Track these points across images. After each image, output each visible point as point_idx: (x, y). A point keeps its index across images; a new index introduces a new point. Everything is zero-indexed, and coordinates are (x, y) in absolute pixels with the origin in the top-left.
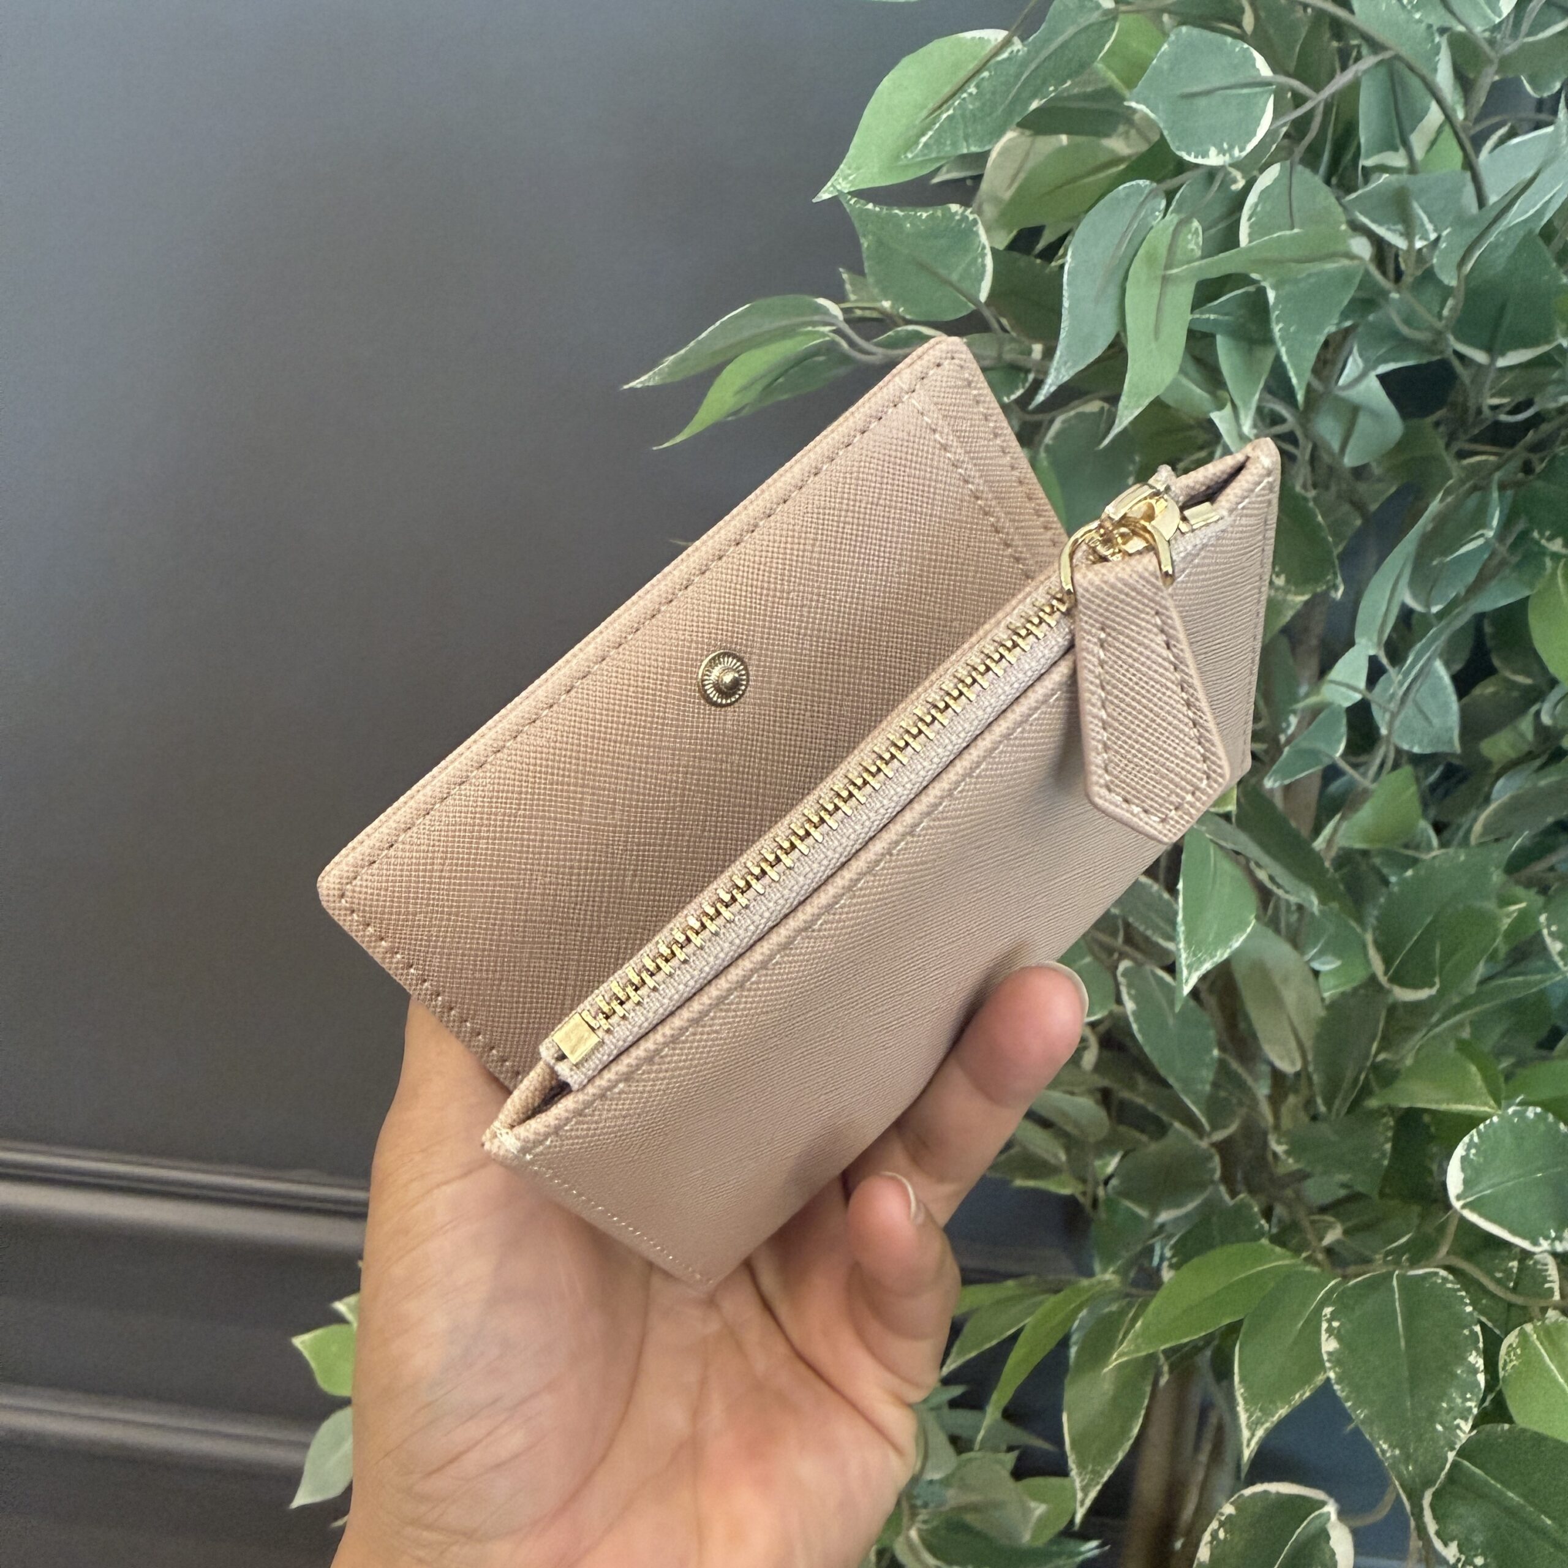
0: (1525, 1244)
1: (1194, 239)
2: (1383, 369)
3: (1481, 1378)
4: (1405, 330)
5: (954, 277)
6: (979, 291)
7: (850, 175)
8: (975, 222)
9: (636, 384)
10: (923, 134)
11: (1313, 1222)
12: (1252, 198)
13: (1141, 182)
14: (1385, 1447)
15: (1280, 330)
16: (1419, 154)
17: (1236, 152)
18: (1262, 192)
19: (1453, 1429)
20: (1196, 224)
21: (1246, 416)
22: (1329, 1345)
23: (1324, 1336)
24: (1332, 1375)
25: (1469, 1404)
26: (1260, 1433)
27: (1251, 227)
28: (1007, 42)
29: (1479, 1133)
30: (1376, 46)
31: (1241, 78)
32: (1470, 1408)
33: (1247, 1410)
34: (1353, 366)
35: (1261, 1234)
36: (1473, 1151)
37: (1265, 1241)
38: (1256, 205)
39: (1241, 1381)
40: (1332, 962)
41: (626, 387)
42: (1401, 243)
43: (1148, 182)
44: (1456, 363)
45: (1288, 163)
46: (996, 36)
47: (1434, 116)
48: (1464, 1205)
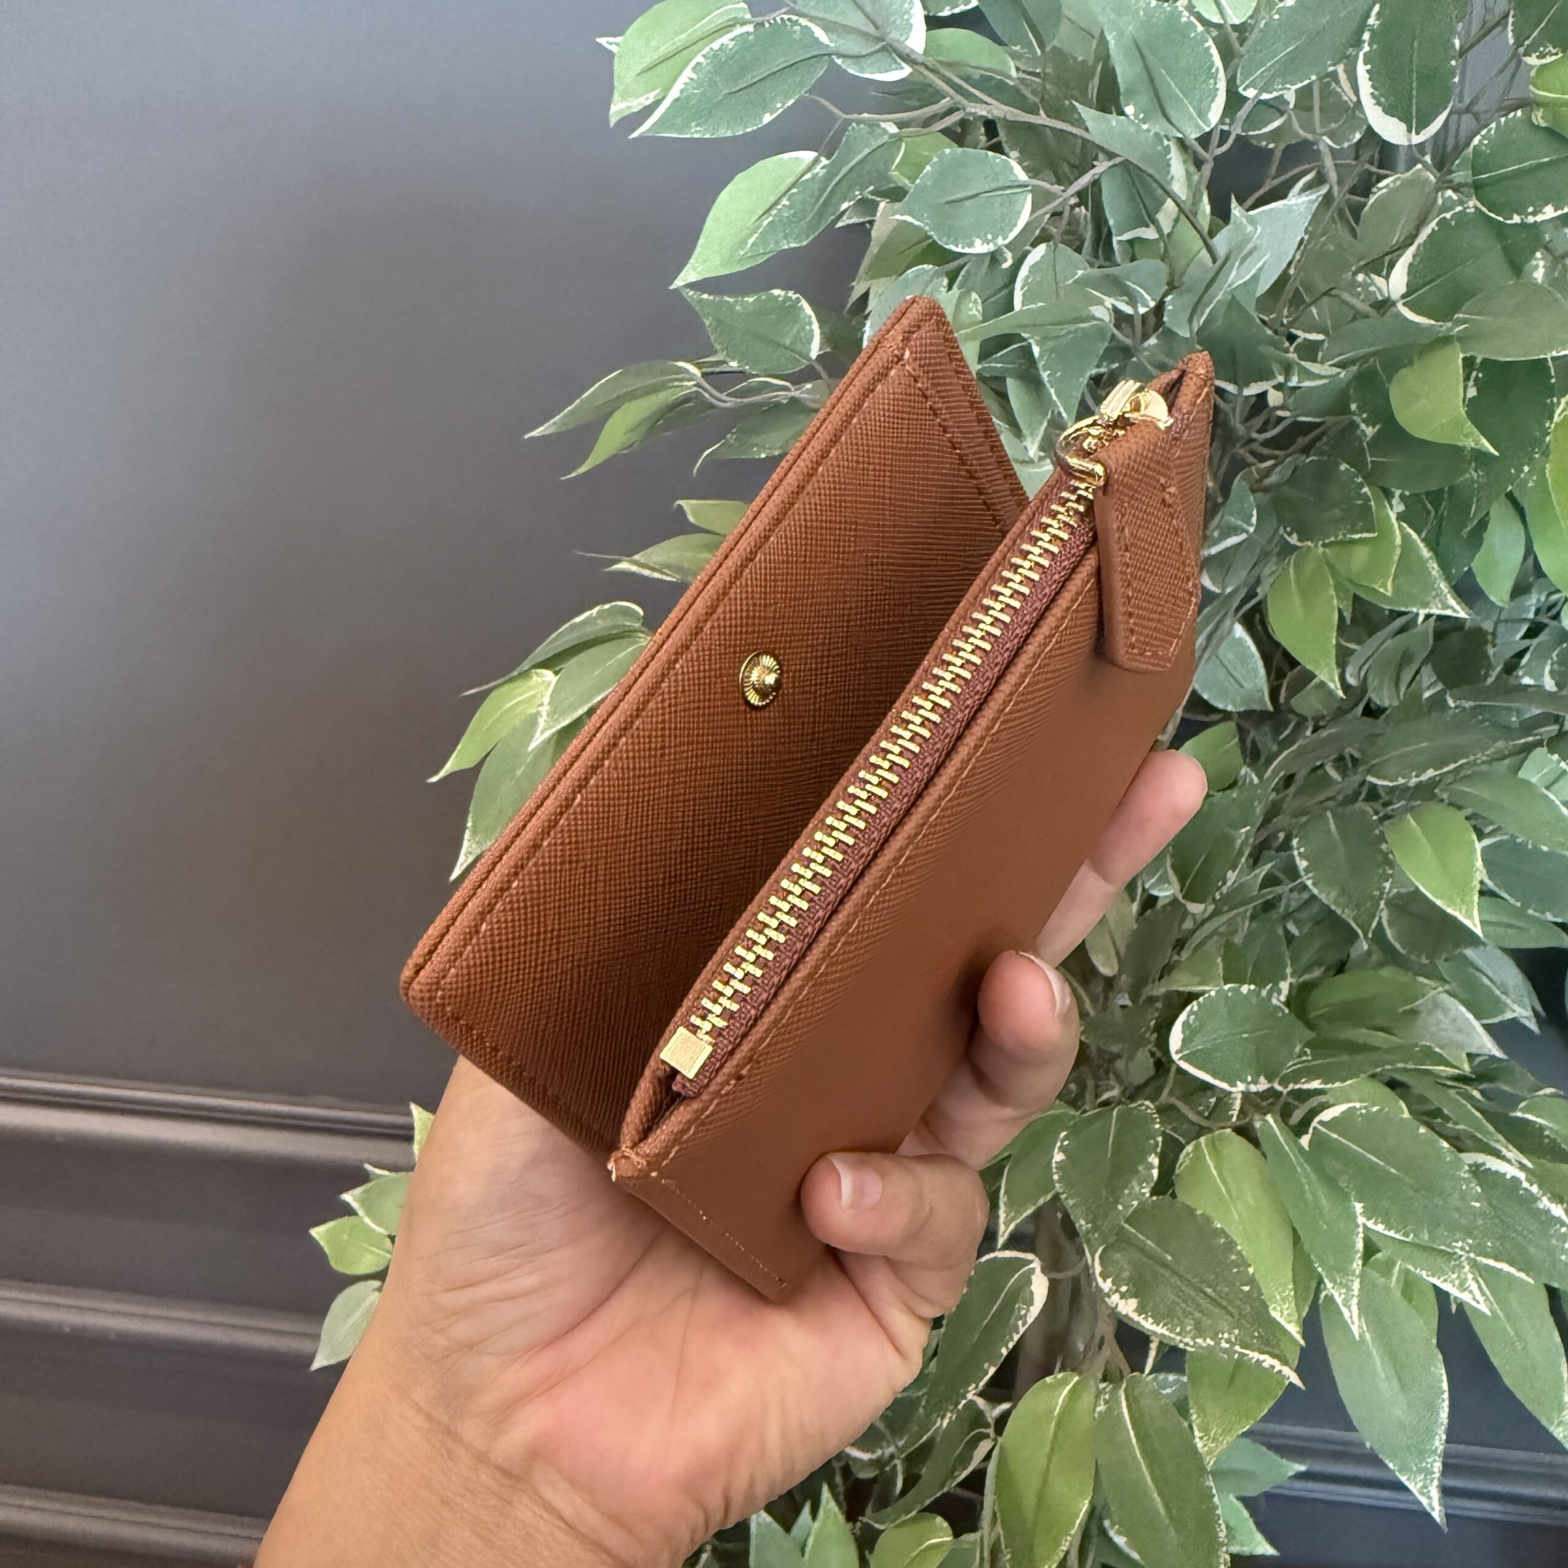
0: (1224, 1086)
1: (975, 308)
3: (1155, 1173)
5: (788, 342)
6: (810, 350)
7: (698, 267)
8: (798, 300)
9: (536, 433)
10: (751, 236)
12: (1024, 272)
13: (925, 266)
14: (1083, 1222)
15: (1048, 376)
16: (1167, 228)
17: (1001, 241)
18: (1032, 267)
19: (1129, 1207)
20: (974, 296)
22: (1058, 1157)
23: (1057, 1151)
24: (1055, 1176)
25: (1143, 1191)
26: (1012, 1227)
27: (1023, 295)
28: (816, 161)
29: (1199, 1004)
30: (1111, 155)
31: (1001, 183)
32: (1143, 1193)
33: (1005, 1213)
36: (1192, 1017)
38: (1027, 277)
39: (1006, 1193)
41: (527, 436)
42: (1128, 310)
43: (931, 266)
45: (1051, 243)
46: (808, 156)
47: (1169, 204)
48: (1181, 1059)
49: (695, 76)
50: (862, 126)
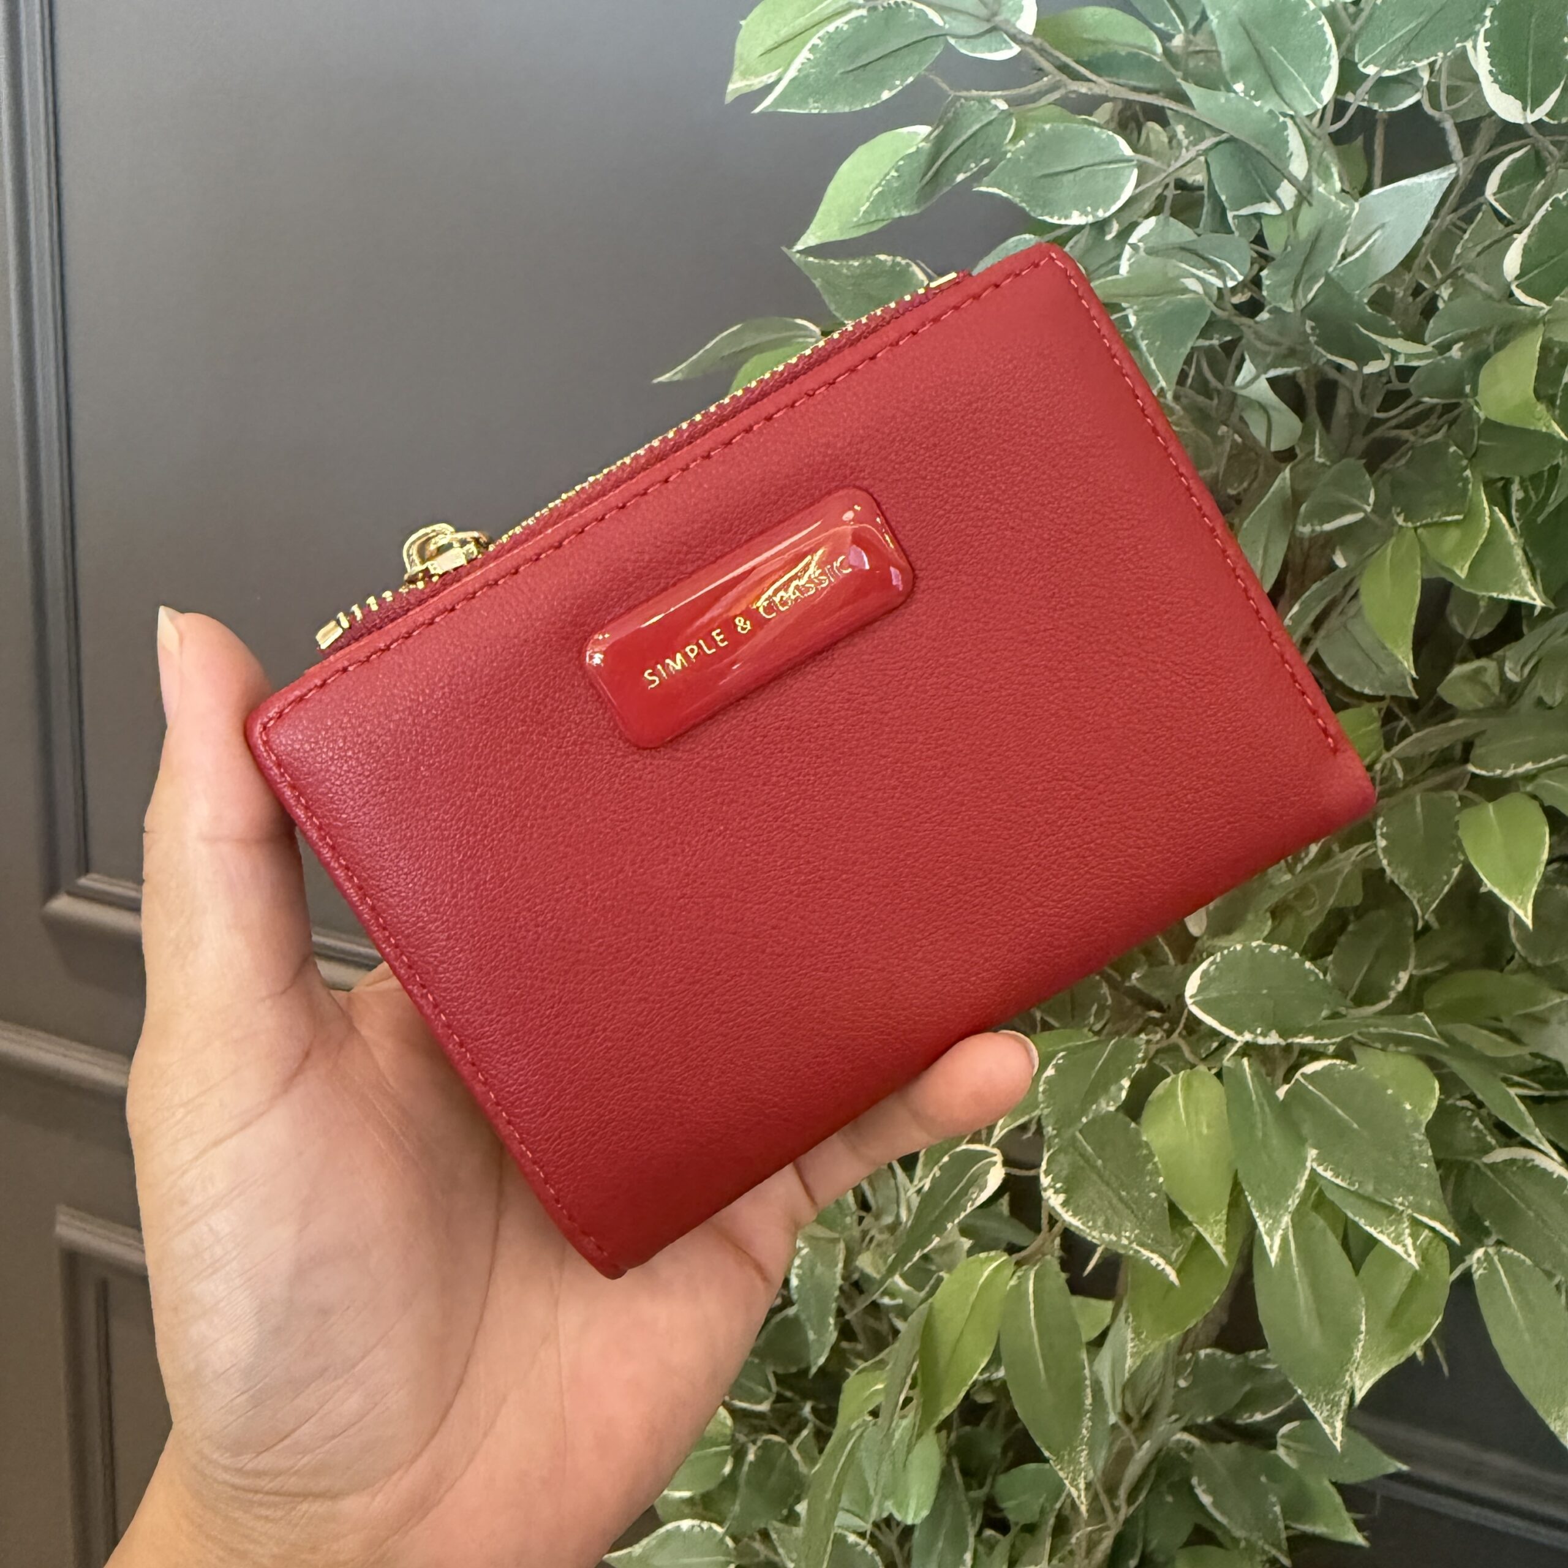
0: (1227, 1032)
2: (1272, 373)
8: (909, 265)
9: (665, 378)
10: (864, 204)
12: (1132, 242)
15: (1146, 346)
16: (1289, 205)
17: (1100, 213)
24: (1041, 1089)
29: (1223, 955)
30: (1215, 131)
31: (1105, 157)
34: (1248, 369)
36: (1213, 967)
41: (656, 381)
42: (1219, 283)
43: (1032, 236)
46: (924, 131)
48: (1194, 1003)
49: (811, 57)
50: (972, 102)
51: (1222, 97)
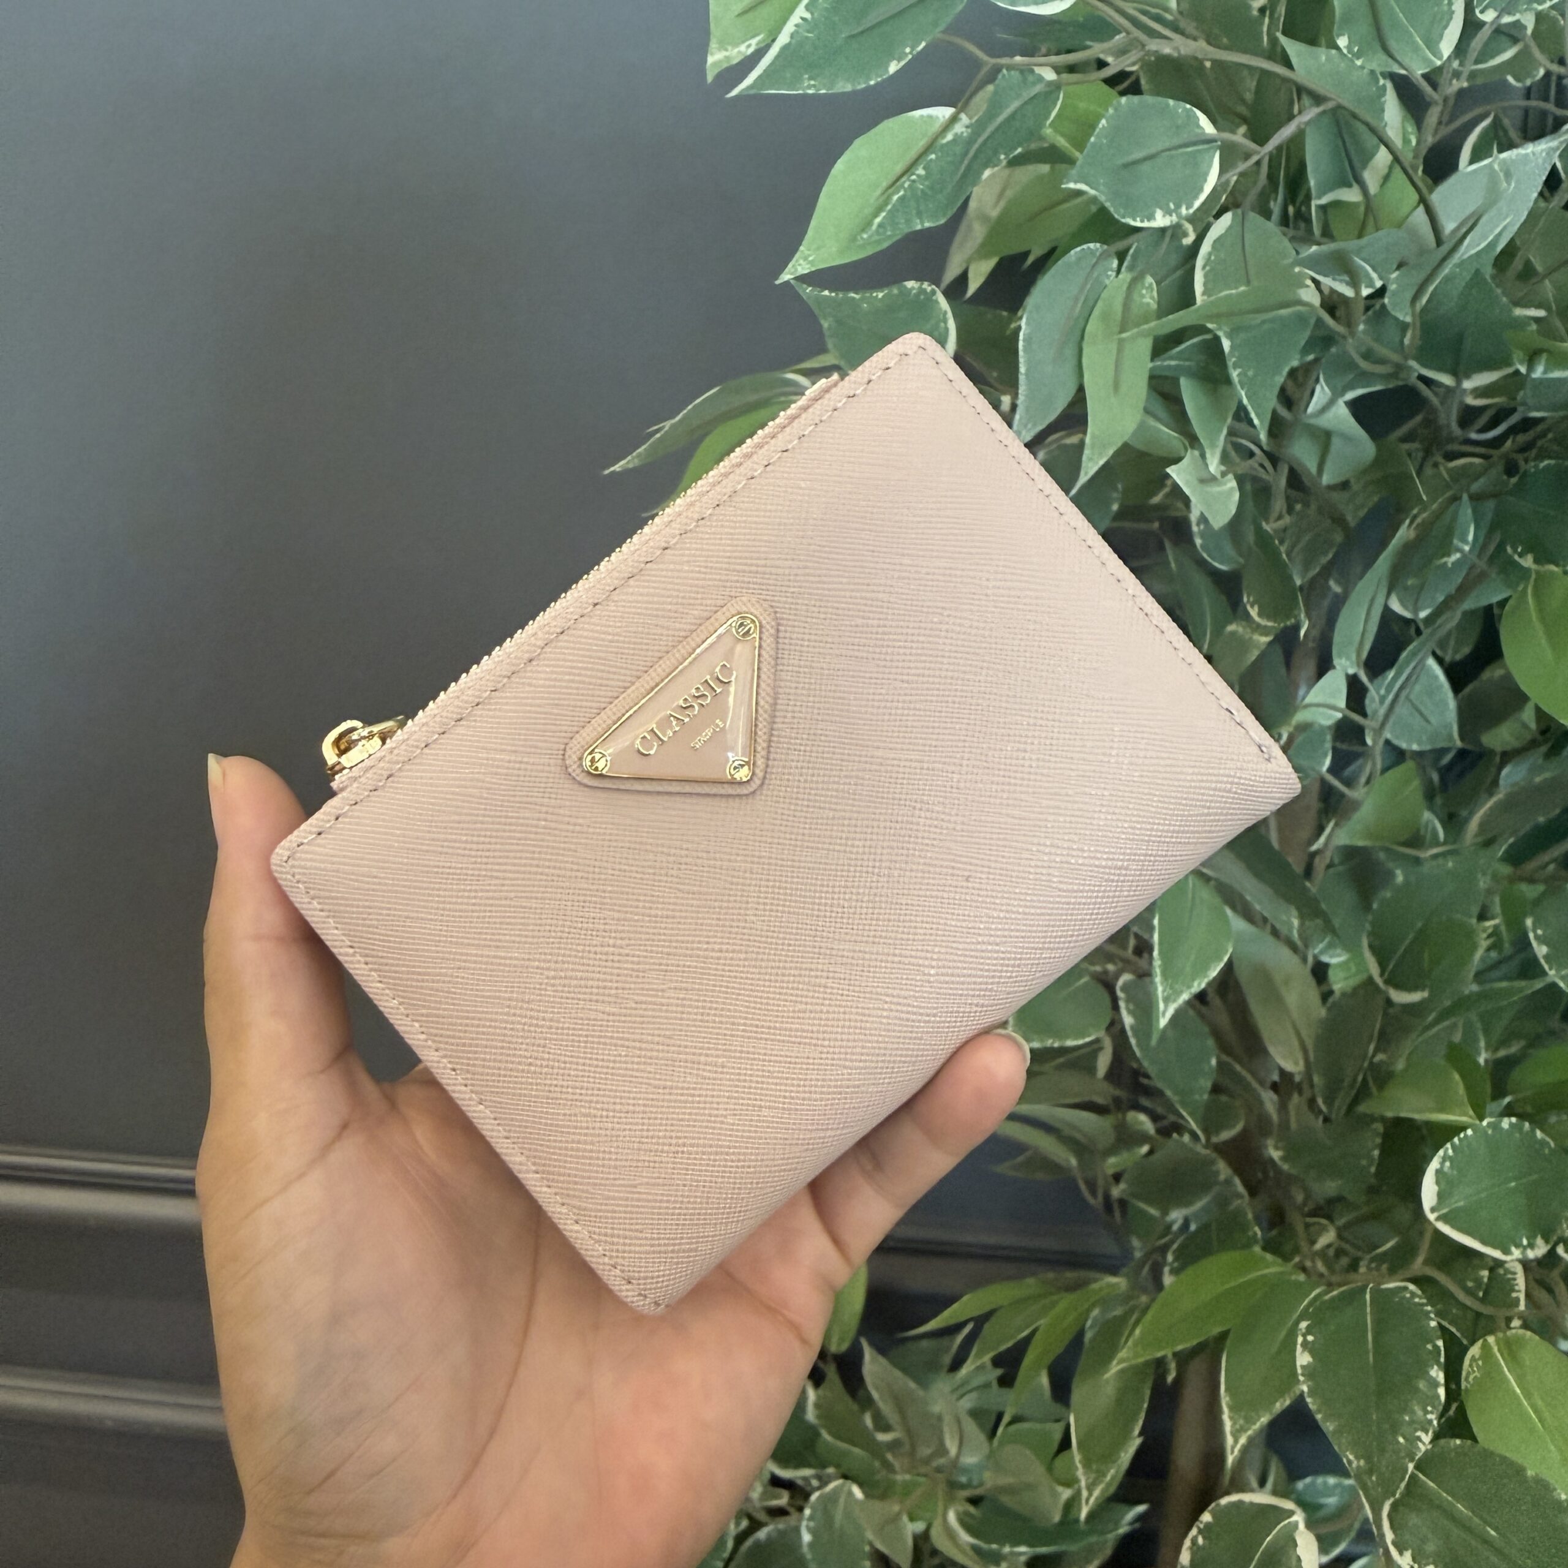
0: (1497, 1254)
1: (1149, 295)
2: (1350, 395)
3: (1442, 1391)
4: (1364, 365)
7: (810, 256)
8: (933, 292)
9: (617, 467)
10: (876, 216)
11: (1307, 1226)
12: (1205, 248)
13: (1092, 245)
14: (1351, 1457)
15: (1238, 375)
16: (1373, 189)
17: (1184, 211)
18: (1215, 242)
19: (1413, 1440)
20: (1149, 280)
21: (1213, 454)
22: (1303, 1359)
23: (1299, 1348)
24: (1305, 1388)
25: (1429, 1416)
26: (1243, 1440)
27: (1206, 276)
28: (954, 119)
29: (1453, 1147)
30: (1318, 99)
31: (1185, 137)
32: (1430, 1422)
33: (1231, 1418)
34: (1321, 393)
35: (1254, 1240)
36: (1448, 1164)
37: (1257, 1249)
38: (1210, 254)
39: (1227, 1390)
40: (1339, 955)
41: (607, 472)
42: (1349, 292)
43: (1098, 245)
44: (1421, 387)
45: (1239, 211)
46: (943, 113)
47: (1383, 157)
48: (1438, 1219)
49: (808, 16)
50: (1013, 73)
51: (1323, 54)
